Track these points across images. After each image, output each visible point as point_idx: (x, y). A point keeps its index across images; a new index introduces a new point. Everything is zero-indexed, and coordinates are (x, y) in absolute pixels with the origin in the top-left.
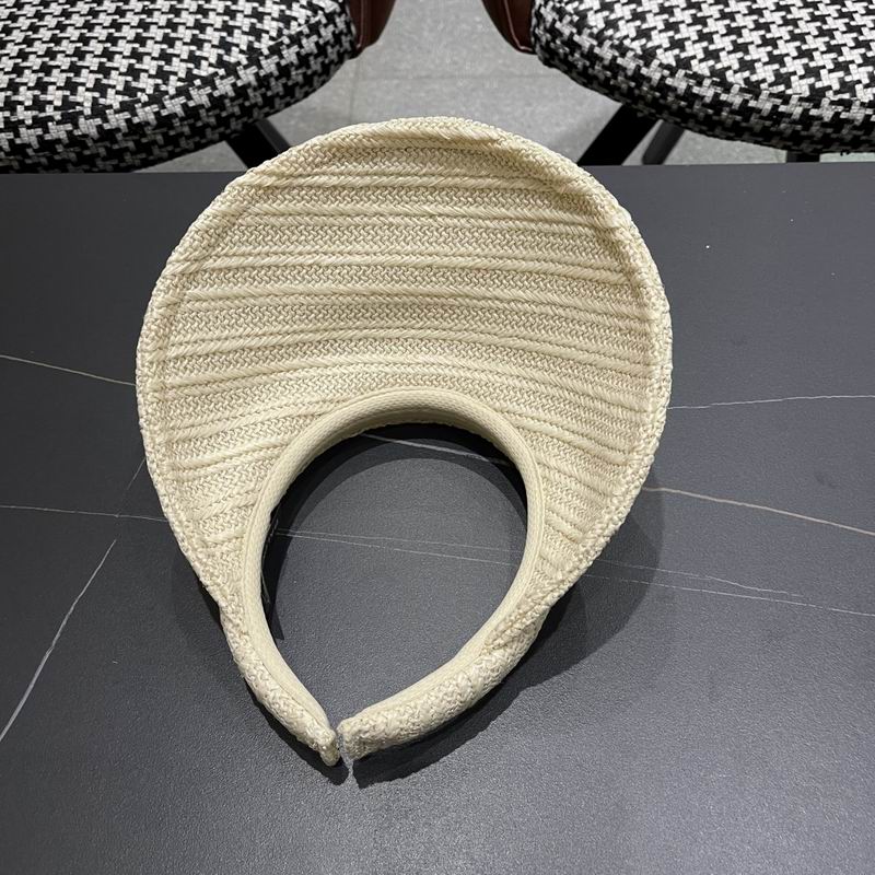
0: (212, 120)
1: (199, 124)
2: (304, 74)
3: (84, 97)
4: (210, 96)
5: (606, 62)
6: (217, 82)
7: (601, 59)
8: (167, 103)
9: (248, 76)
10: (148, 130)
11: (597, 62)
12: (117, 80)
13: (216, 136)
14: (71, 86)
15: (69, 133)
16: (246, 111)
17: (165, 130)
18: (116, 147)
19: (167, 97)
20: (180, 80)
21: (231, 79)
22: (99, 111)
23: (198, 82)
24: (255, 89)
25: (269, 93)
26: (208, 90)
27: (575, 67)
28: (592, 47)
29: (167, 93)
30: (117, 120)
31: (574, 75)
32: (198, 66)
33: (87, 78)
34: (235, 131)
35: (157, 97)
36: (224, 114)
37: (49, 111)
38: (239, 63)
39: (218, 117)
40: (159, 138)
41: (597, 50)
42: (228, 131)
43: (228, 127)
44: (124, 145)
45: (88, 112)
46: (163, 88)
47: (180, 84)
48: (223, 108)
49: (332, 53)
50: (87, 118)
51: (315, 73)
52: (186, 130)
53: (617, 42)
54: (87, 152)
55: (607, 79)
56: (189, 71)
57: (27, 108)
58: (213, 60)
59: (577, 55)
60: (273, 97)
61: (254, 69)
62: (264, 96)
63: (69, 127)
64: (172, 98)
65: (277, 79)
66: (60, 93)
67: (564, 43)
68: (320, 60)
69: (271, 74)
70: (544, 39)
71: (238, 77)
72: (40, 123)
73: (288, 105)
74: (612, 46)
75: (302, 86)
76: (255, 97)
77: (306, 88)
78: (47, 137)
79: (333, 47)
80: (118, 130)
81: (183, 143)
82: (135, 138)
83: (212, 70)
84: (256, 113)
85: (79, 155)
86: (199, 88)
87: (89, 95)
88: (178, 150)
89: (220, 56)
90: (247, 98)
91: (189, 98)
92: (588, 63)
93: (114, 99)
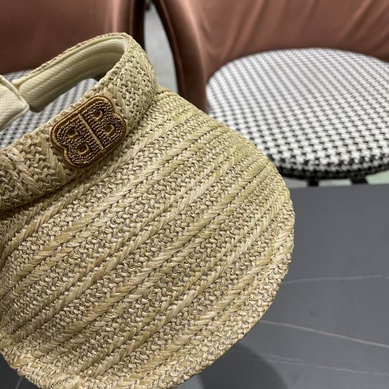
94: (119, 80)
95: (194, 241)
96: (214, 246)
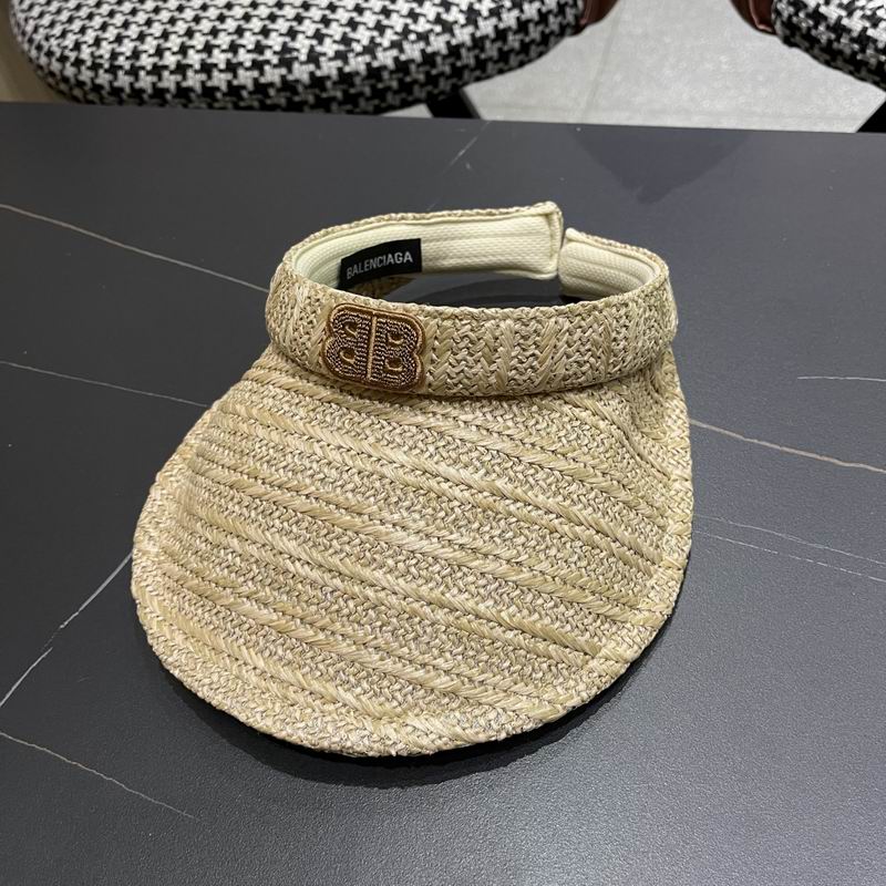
0: (421, 77)
1: (408, 79)
2: (522, 41)
3: (302, 45)
4: (423, 51)
5: (855, 34)
6: (432, 38)
7: (849, 31)
8: (380, 54)
9: (463, 35)
10: (357, 80)
11: (844, 35)
12: (336, 31)
13: (423, 95)
14: (292, 33)
15: (283, 77)
16: (457, 72)
17: (373, 81)
18: (324, 95)
19: (380, 49)
20: (396, 33)
21: (446, 37)
22: (313, 57)
23: (412, 37)
24: (469, 49)
25: (483, 56)
26: (422, 45)
27: (818, 41)
28: (840, 18)
29: (380, 45)
30: (329, 68)
31: (816, 51)
32: (415, 21)
33: (309, 27)
34: (442, 93)
35: (371, 49)
36: (434, 72)
37: (268, 55)
38: (456, 22)
39: (428, 74)
40: (367, 90)
41: (845, 22)
42: (436, 91)
43: (436, 85)
44: (332, 93)
45: (303, 57)
46: (378, 40)
47: (395, 38)
48: (433, 65)
49: (554, 23)
50: (302, 63)
51: (533, 41)
52: (395, 84)
53: (869, 13)
54: (297, 99)
55: (854, 54)
56: (406, 26)
57: (249, 51)
58: (432, 17)
59: (822, 28)
60: (486, 61)
61: (470, 29)
62: (477, 57)
63: (284, 71)
64: (385, 50)
65: (493, 41)
66: (281, 39)
67: (808, 16)
68: (540, 28)
69: (487, 37)
70: (786, 14)
71: (453, 35)
72: (258, 66)
73: (501, 72)
74: (864, 17)
75: (518, 53)
76: (468, 58)
77: (521, 57)
78: (263, 80)
79: (556, 16)
80: (328, 77)
81: (390, 97)
82: (344, 87)
83: (428, 27)
84: (466, 75)
85: (289, 100)
86: (413, 42)
87: (308, 43)
88: (383, 105)
89: (439, 15)
90: (459, 57)
91: (402, 50)
92: (833, 36)
93: (329, 48)
94: (469, 327)
95: (334, 577)
96: (346, 611)
